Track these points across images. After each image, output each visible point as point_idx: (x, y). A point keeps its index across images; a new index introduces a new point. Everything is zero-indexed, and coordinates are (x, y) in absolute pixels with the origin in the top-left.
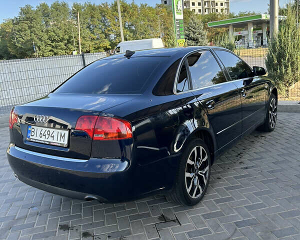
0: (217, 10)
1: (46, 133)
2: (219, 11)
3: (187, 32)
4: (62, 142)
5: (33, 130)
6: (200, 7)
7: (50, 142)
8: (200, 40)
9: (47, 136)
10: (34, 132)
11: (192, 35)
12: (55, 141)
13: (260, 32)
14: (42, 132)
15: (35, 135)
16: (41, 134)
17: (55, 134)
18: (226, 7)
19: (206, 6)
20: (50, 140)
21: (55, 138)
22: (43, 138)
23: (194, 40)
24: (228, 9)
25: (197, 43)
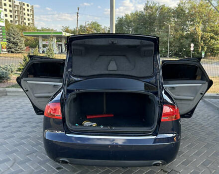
0: (25, 23)
2: (27, 24)
3: (8, 37)
6: (12, 19)
8: (19, 44)
11: (12, 39)
13: (60, 43)
18: (32, 22)
19: (17, 19)
23: (14, 44)
24: (33, 24)
25: (16, 46)
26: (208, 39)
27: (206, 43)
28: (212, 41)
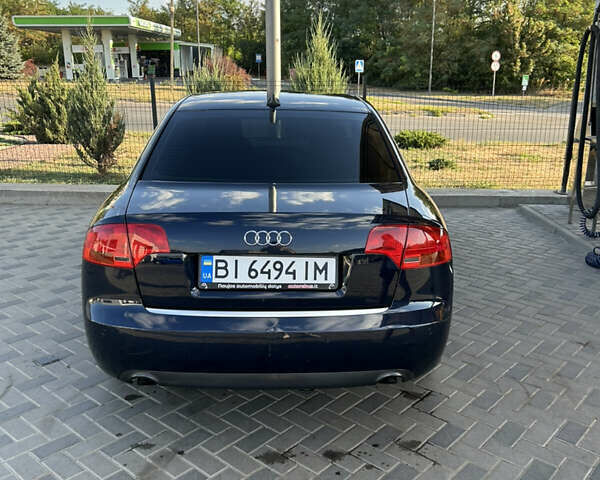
4: (322, 281)
5: (221, 265)
7: (284, 284)
9: (274, 273)
10: (225, 268)
12: (300, 280)
13: (124, 50)
14: (257, 267)
15: (231, 275)
16: (252, 270)
20: (285, 279)
21: (300, 274)
22: (261, 279)
26: (541, 38)
27: (533, 51)
28: (552, 44)
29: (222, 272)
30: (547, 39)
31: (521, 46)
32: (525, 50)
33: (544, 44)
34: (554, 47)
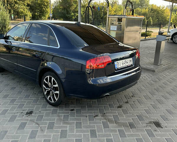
1: (125, 62)
4: (131, 63)
5: (118, 63)
7: (127, 65)
9: (125, 63)
10: (118, 64)
12: (129, 64)
14: (123, 63)
15: (120, 65)
16: (122, 63)
17: (128, 61)
20: (127, 64)
21: (128, 62)
22: (124, 65)
26: (13, 3)
27: (11, 7)
28: (17, 5)
29: (118, 65)
30: (15, 4)
31: (8, 5)
32: (9, 7)
33: (14, 5)
34: (17, 6)
